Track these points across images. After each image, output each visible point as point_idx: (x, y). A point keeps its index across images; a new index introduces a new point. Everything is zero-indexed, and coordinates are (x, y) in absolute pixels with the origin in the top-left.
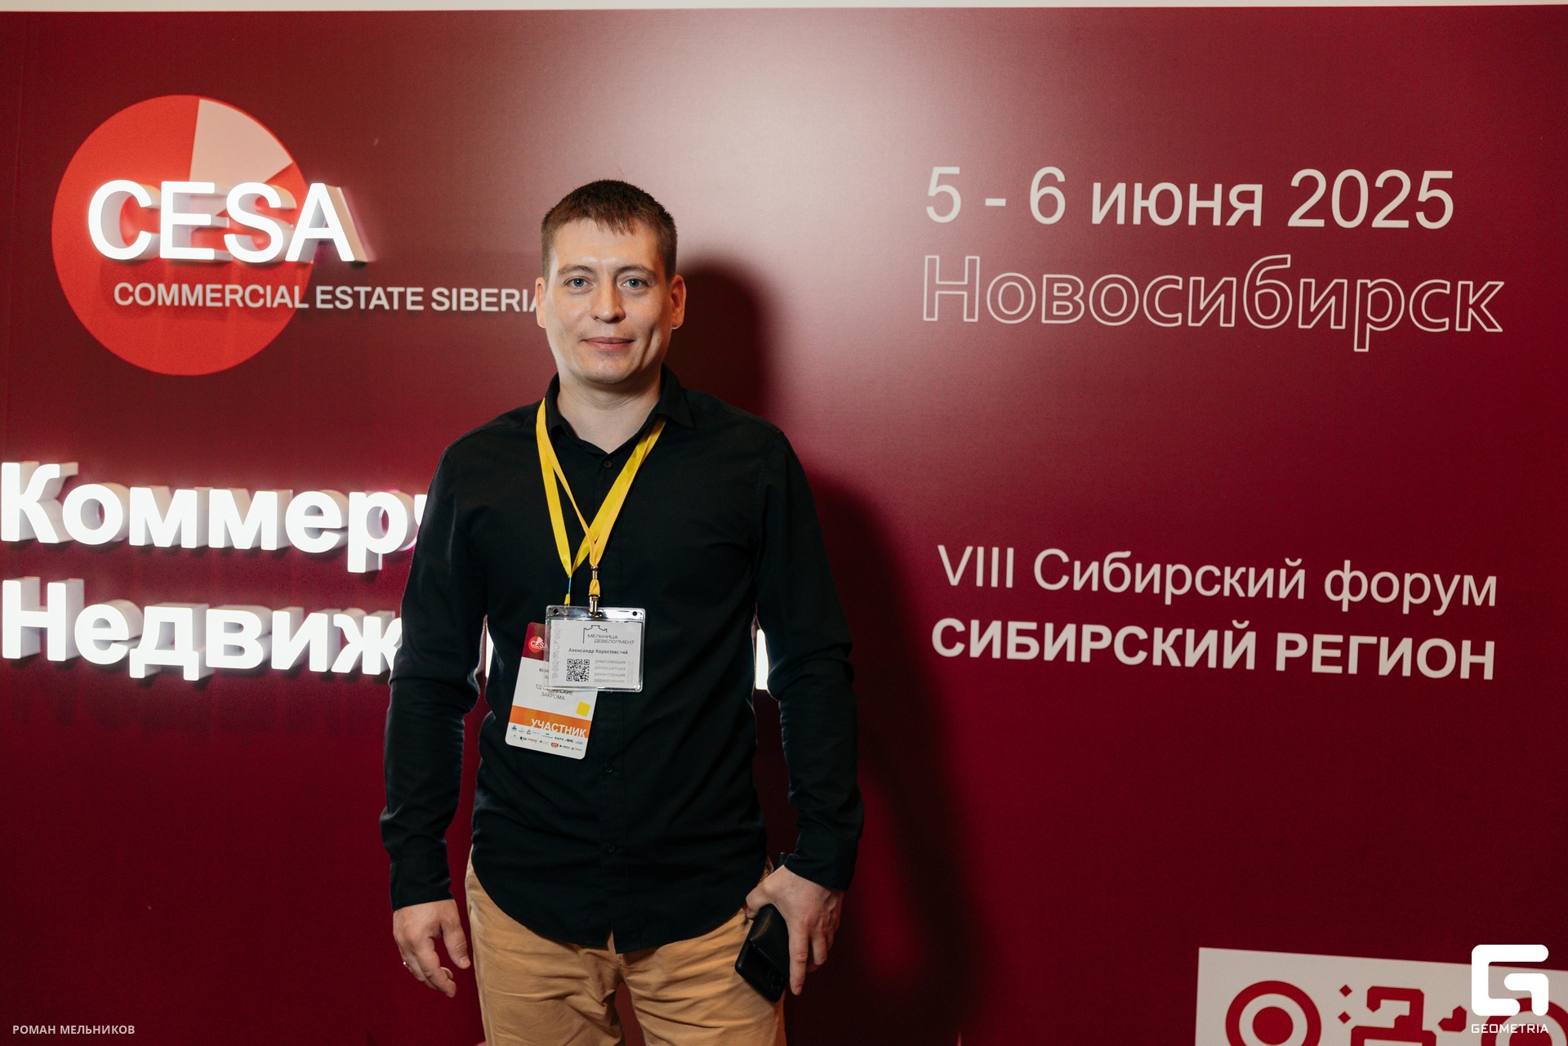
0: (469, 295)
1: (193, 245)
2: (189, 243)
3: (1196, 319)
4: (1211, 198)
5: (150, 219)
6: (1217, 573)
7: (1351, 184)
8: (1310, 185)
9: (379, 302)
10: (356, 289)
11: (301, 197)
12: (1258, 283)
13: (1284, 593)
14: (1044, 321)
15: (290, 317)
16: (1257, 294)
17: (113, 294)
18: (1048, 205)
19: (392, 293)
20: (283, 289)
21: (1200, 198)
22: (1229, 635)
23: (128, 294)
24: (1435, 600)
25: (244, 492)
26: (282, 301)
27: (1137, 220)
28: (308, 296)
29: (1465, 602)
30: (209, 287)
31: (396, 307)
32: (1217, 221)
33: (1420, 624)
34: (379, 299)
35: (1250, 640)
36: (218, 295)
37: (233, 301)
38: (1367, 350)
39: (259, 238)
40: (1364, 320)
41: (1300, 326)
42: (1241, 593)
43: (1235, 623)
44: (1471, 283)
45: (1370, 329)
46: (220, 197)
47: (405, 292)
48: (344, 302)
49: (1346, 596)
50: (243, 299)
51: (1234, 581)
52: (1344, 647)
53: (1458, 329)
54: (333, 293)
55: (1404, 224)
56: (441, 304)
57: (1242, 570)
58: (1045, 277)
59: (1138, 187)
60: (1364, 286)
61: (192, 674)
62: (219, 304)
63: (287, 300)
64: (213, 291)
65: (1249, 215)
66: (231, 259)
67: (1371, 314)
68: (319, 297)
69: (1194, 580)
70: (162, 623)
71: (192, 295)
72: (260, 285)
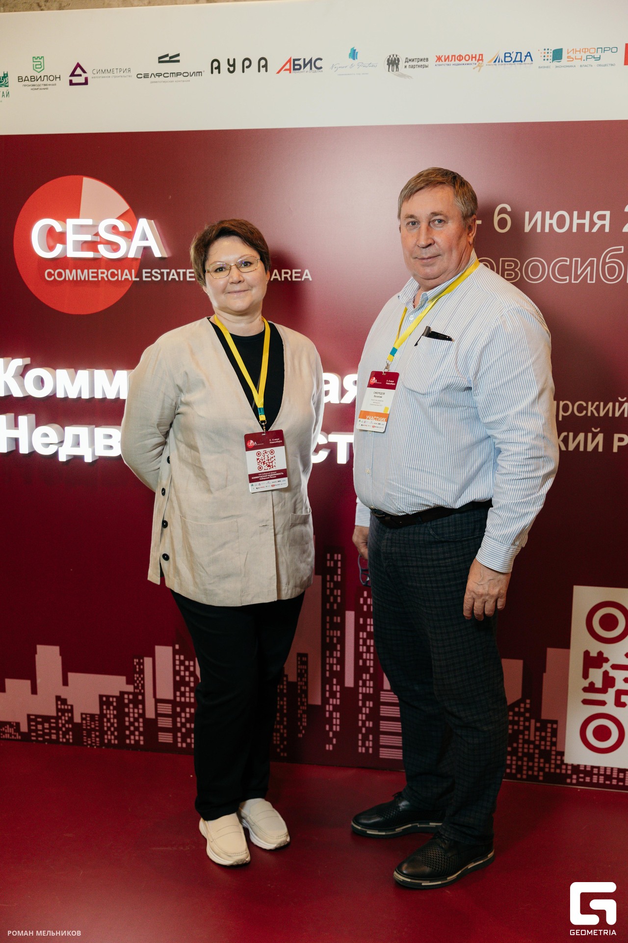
1: (82, 250)
2: (80, 249)
3: (575, 279)
4: (585, 218)
5: (61, 238)
6: (585, 404)
9: (173, 277)
10: (162, 270)
11: (134, 225)
12: (608, 261)
13: (618, 414)
15: (130, 286)
16: (607, 266)
17: (44, 275)
18: (503, 223)
19: (179, 272)
20: (126, 271)
21: (579, 218)
22: (590, 435)
23: (51, 275)
25: (110, 371)
26: (126, 277)
27: (547, 230)
28: (139, 274)
30: (91, 271)
31: (182, 279)
32: (587, 230)
34: (173, 275)
35: (601, 437)
36: (95, 275)
37: (102, 278)
39: (115, 247)
42: (597, 415)
43: (593, 429)
46: (95, 226)
47: (186, 272)
48: (156, 277)
50: (107, 276)
51: (593, 409)
54: (150, 273)
57: (597, 403)
58: (501, 259)
59: (548, 214)
61: (88, 459)
62: (96, 279)
63: (129, 277)
64: (92, 273)
65: (603, 227)
66: (100, 257)
68: (144, 275)
69: (574, 408)
70: (73, 435)
71: (83, 274)
72: (115, 269)
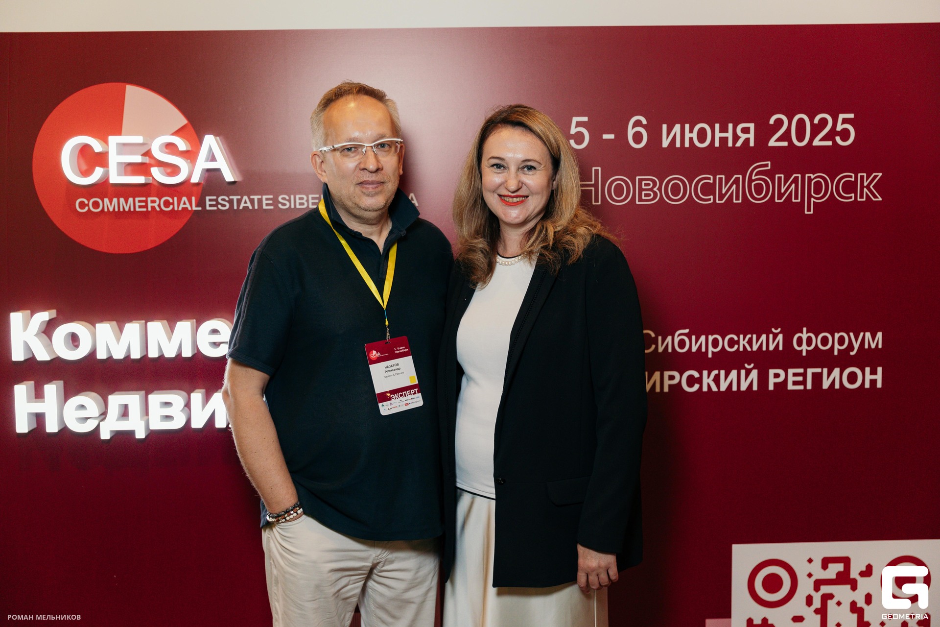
0: (301, 199)
1: (126, 174)
3: (720, 199)
4: (727, 131)
5: (101, 159)
6: (736, 338)
7: (801, 122)
8: (779, 122)
9: (246, 205)
10: (231, 197)
11: (198, 144)
12: (753, 178)
13: (772, 347)
14: (637, 203)
15: (189, 217)
16: (753, 184)
17: (75, 206)
18: (638, 137)
19: (253, 199)
20: (184, 199)
21: (721, 131)
22: (743, 372)
23: (84, 205)
24: (851, 347)
25: (165, 322)
26: (185, 206)
27: (687, 145)
28: (201, 203)
29: (866, 346)
30: (137, 199)
31: (256, 207)
32: (730, 144)
33: (843, 360)
34: (246, 202)
35: (754, 374)
36: (144, 204)
37: (153, 208)
38: (812, 212)
39: (174, 170)
40: (810, 196)
41: (776, 201)
42: (749, 349)
43: (746, 365)
44: (865, 175)
45: (814, 202)
46: (147, 144)
47: (262, 198)
49: (804, 347)
50: (159, 206)
51: (745, 343)
52: (804, 375)
53: (859, 199)
54: (216, 200)
55: (829, 143)
56: (284, 204)
57: (749, 336)
58: (637, 178)
59: (687, 126)
60: (809, 177)
61: (140, 434)
62: (145, 210)
63: (188, 206)
64: (140, 201)
65: (747, 140)
66: (151, 181)
67: (814, 193)
68: (208, 203)
69: (724, 343)
70: (119, 405)
71: (127, 205)
72: (170, 197)
